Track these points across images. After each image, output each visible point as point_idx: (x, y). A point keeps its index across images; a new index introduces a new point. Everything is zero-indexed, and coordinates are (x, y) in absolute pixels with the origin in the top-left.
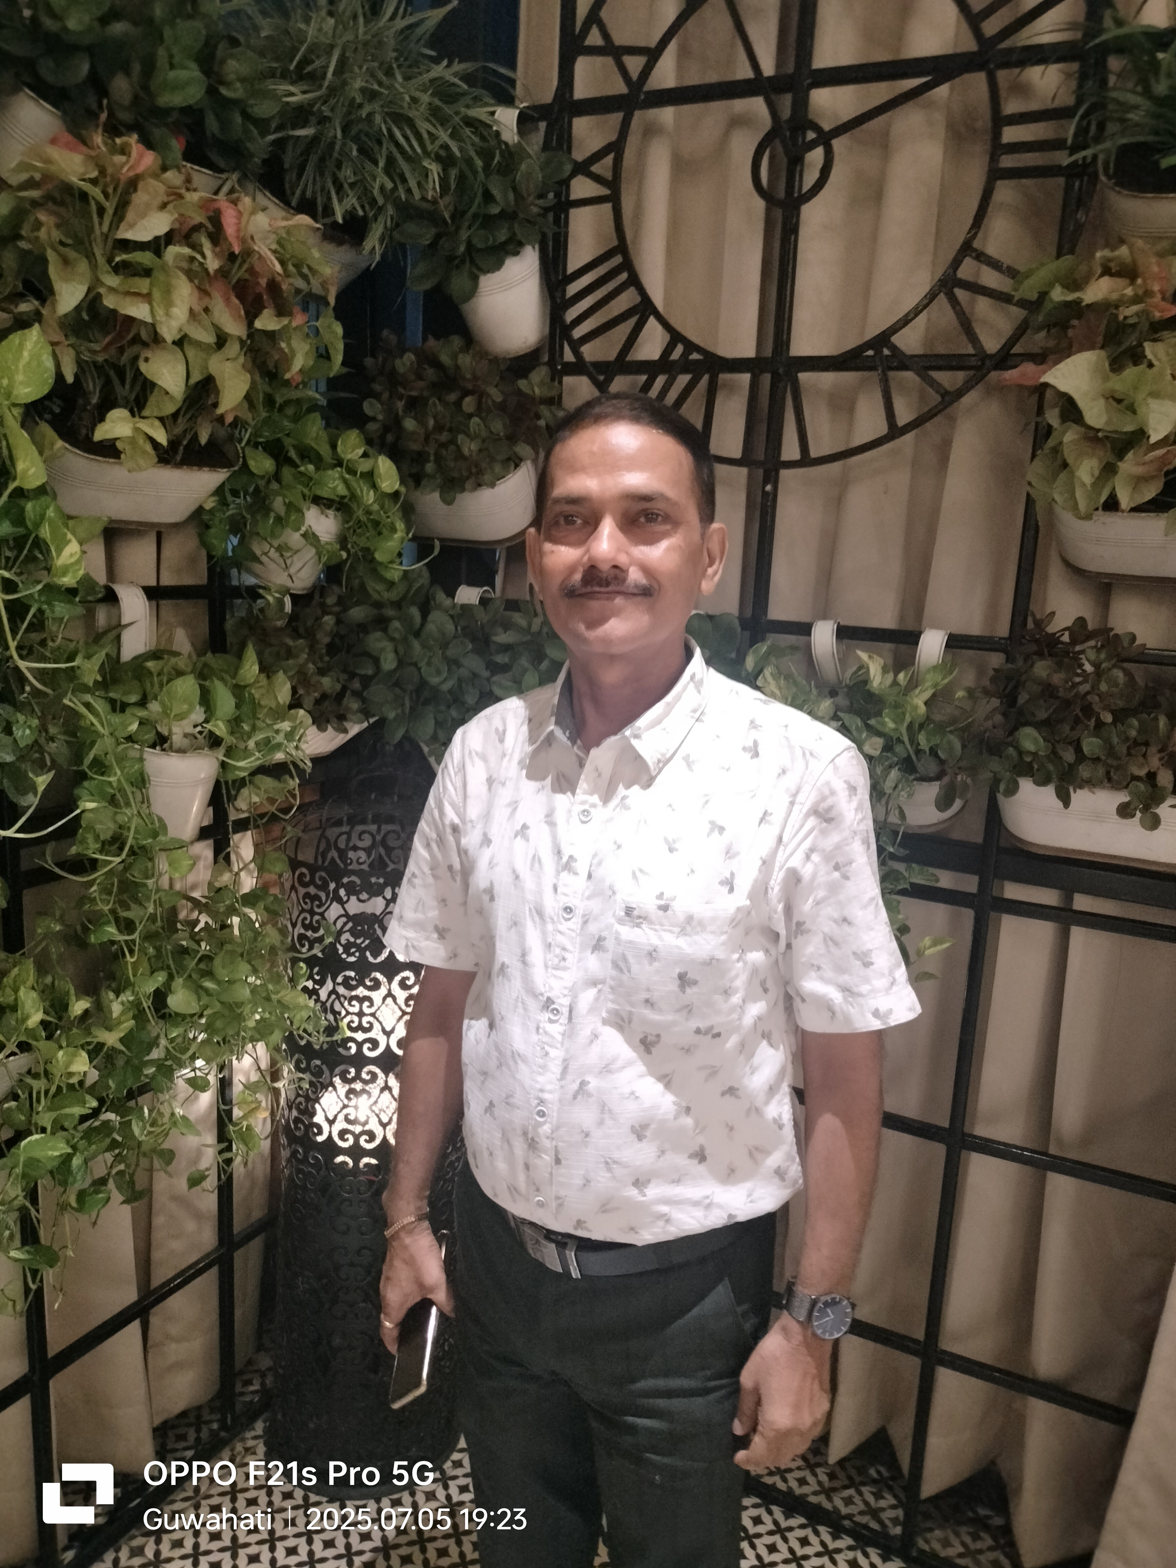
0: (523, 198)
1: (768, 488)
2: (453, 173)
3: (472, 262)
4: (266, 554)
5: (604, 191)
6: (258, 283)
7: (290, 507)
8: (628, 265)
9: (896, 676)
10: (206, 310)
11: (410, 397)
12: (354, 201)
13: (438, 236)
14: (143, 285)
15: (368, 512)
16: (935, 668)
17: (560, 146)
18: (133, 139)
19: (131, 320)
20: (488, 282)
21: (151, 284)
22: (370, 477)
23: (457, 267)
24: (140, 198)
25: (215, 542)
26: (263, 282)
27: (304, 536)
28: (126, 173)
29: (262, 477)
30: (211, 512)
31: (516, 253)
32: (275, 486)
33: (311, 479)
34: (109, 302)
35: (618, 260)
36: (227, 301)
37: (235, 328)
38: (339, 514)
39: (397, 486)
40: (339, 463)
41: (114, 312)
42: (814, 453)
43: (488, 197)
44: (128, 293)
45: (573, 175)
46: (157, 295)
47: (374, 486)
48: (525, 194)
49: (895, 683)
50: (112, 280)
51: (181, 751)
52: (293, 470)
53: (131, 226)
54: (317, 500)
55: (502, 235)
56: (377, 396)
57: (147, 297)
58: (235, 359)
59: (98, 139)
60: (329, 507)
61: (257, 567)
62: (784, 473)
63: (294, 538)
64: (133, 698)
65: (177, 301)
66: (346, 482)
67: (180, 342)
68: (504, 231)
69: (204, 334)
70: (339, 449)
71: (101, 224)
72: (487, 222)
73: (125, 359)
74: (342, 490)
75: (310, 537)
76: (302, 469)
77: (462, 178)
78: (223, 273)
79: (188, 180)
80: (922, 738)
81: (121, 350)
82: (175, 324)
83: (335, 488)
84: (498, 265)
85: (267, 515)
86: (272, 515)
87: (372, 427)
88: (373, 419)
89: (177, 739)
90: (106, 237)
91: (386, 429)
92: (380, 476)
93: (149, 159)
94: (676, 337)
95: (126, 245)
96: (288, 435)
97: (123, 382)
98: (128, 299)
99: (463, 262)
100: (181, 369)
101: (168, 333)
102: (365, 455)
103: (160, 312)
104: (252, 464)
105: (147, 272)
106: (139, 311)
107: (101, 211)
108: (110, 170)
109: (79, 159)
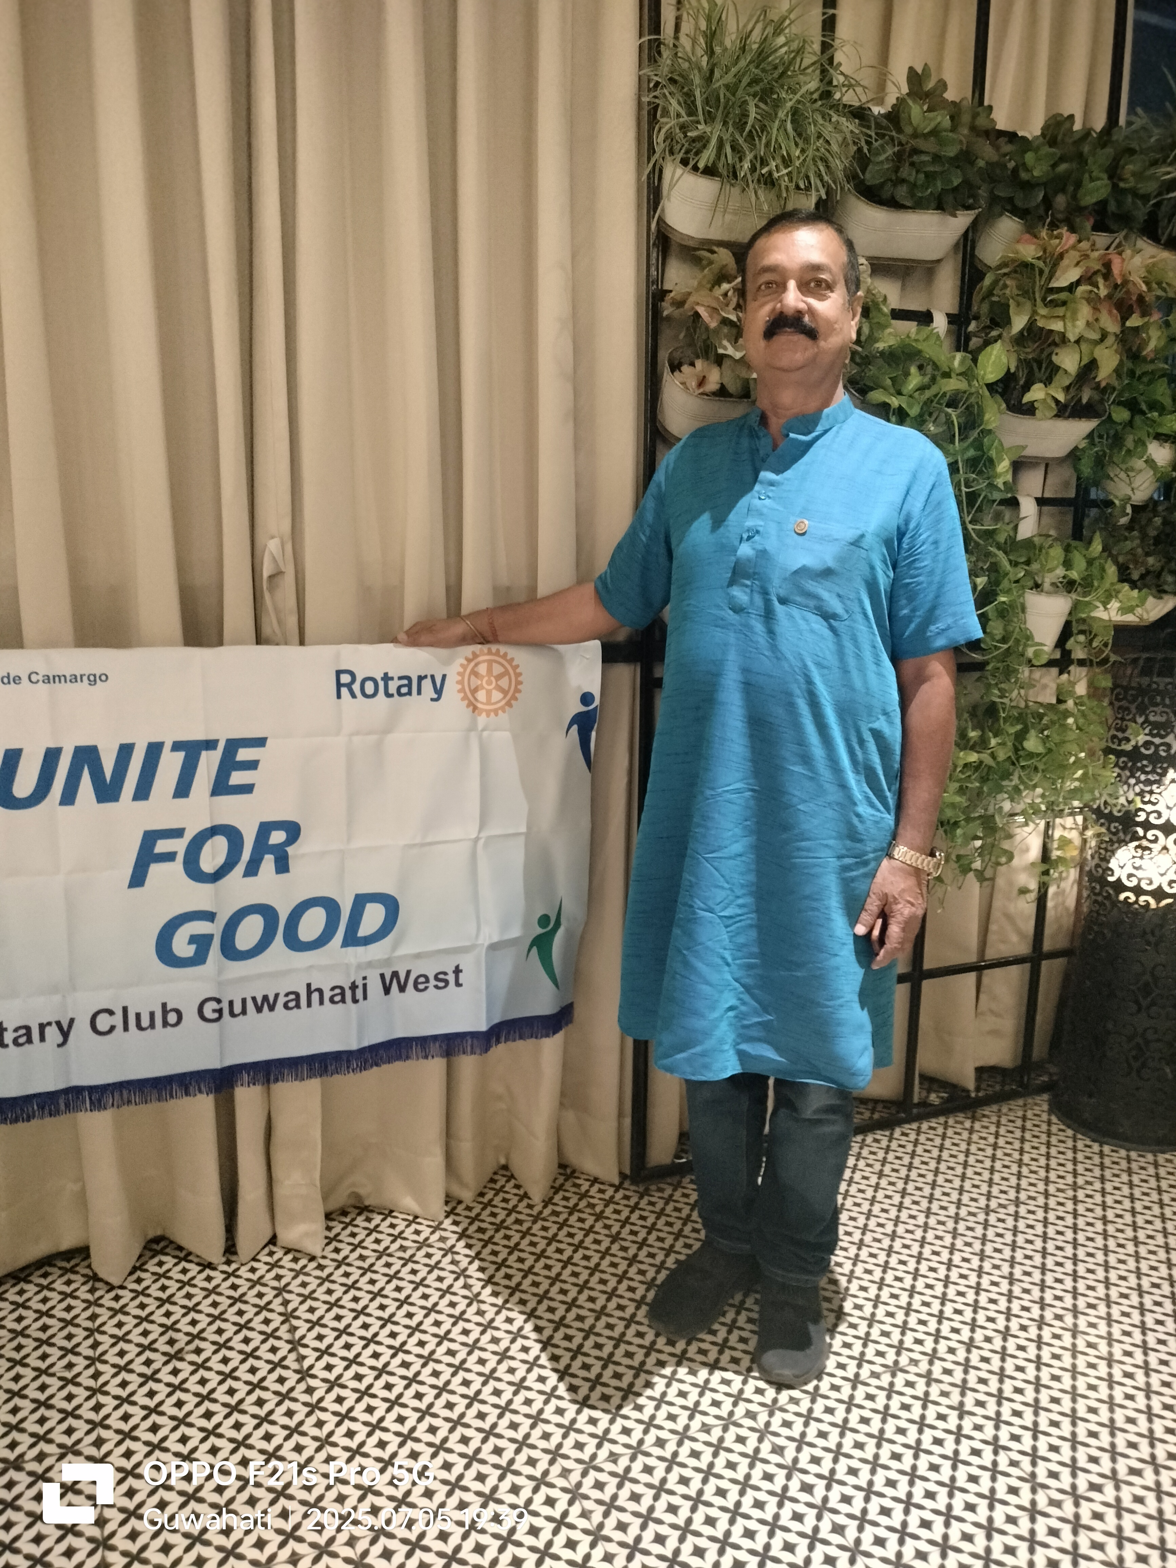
4: (1117, 475)
6: (1131, 299)
7: (1138, 442)
10: (1097, 320)
14: (1061, 311)
18: (1064, 230)
19: (1051, 331)
21: (1066, 310)
24: (1065, 262)
25: (1084, 470)
26: (1134, 298)
27: (1146, 462)
28: (1059, 250)
29: (1120, 424)
30: (1083, 450)
32: (1129, 429)
33: (1155, 422)
34: (1041, 323)
36: (1110, 312)
37: (1113, 328)
41: (1042, 329)
44: (1052, 317)
46: (1068, 314)
50: (1043, 311)
51: (1049, 593)
52: (1142, 417)
53: (1058, 279)
54: (1158, 436)
57: (1063, 318)
58: (1111, 347)
59: (1044, 234)
60: (1166, 441)
61: (1108, 485)
63: (1139, 463)
65: (1080, 317)
67: (1077, 342)
69: (1094, 334)
71: (1040, 281)
73: (1044, 356)
75: (1150, 462)
76: (1149, 415)
78: (1109, 297)
79: (1094, 244)
81: (1042, 351)
82: (1077, 331)
85: (1121, 450)
86: (1125, 449)
89: (1047, 586)
90: (1042, 287)
93: (1073, 238)
95: (1052, 290)
96: (1142, 394)
97: (1040, 369)
98: (1052, 320)
100: (1077, 357)
101: (1072, 336)
103: (1069, 324)
104: (1114, 415)
105: (1064, 303)
106: (1057, 326)
107: (1041, 272)
108: (1049, 250)
109: (1033, 247)
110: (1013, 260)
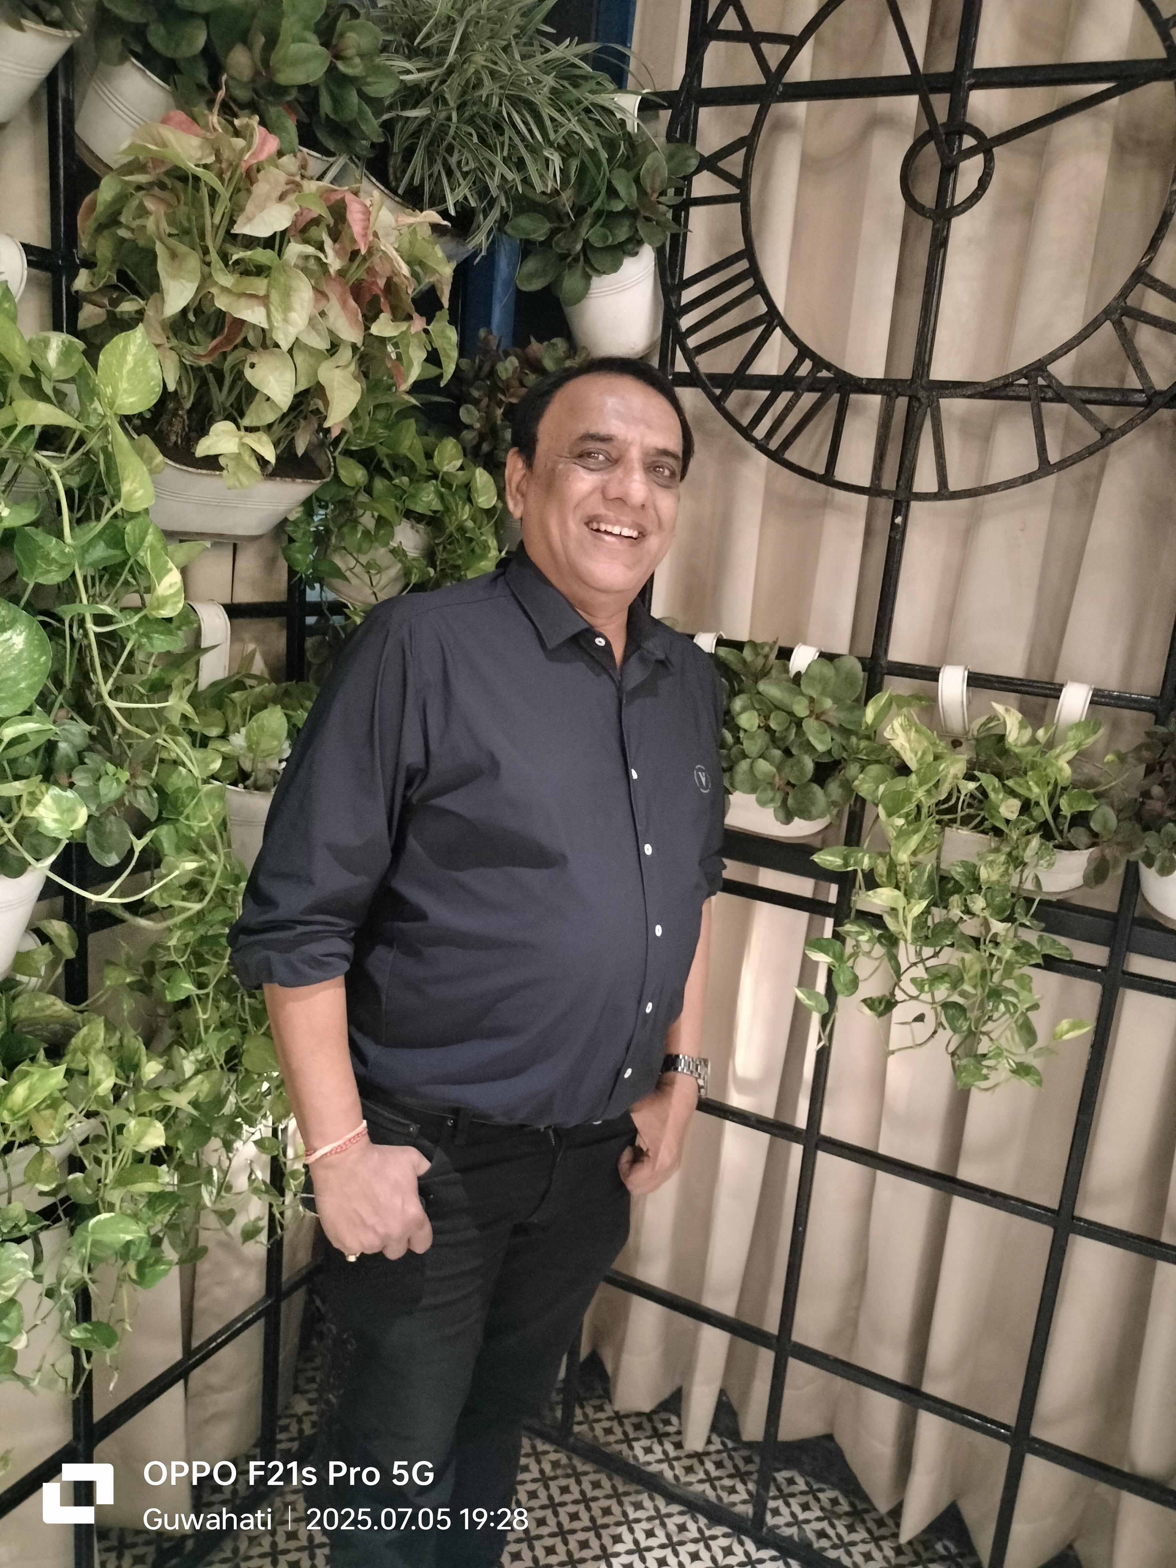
0: (646, 194)
1: (899, 520)
2: (574, 164)
3: (587, 261)
4: (351, 570)
5: (734, 190)
6: (375, 283)
7: (381, 521)
8: (754, 271)
9: (1035, 731)
10: (322, 314)
11: (511, 404)
12: (467, 191)
13: (554, 232)
14: (260, 285)
15: (461, 529)
16: (1078, 725)
17: (684, 138)
18: (254, 121)
19: (241, 323)
20: (601, 284)
21: (269, 285)
22: (468, 490)
23: (570, 266)
24: (261, 188)
25: (299, 556)
26: (381, 283)
27: (393, 551)
28: (247, 160)
29: (353, 488)
30: (295, 523)
31: (636, 254)
32: (363, 498)
33: (405, 492)
34: (222, 303)
35: (743, 265)
36: (344, 304)
37: (350, 334)
38: (429, 529)
39: (494, 501)
40: (434, 475)
41: (223, 314)
42: (953, 486)
43: (612, 193)
44: (244, 295)
45: (698, 171)
46: (275, 297)
47: (470, 500)
48: (649, 190)
49: (1034, 741)
50: (225, 279)
51: (265, 789)
52: (386, 482)
53: (250, 220)
54: (409, 514)
55: (623, 233)
56: (476, 402)
57: (265, 300)
58: (346, 366)
59: (214, 119)
60: (418, 522)
61: (337, 583)
62: (916, 506)
63: (380, 554)
64: (214, 732)
65: (297, 306)
66: (441, 497)
67: (291, 350)
68: (625, 229)
69: (318, 339)
70: (435, 461)
71: (212, 215)
72: (608, 218)
73: (228, 364)
74: (437, 505)
75: (398, 553)
76: (397, 481)
77: (582, 170)
78: (342, 273)
79: (304, 167)
80: (1064, 803)
81: (225, 354)
82: (292, 330)
83: (429, 503)
84: (615, 267)
85: (355, 528)
86: (360, 528)
87: (469, 436)
88: (469, 427)
89: (260, 776)
90: (217, 230)
91: (482, 437)
92: (477, 491)
93: (273, 144)
94: (804, 352)
95: (239, 240)
96: (381, 443)
98: (243, 301)
99: (576, 260)
100: (290, 376)
101: (284, 339)
102: (462, 468)
103: (277, 316)
104: (343, 474)
105: (260, 270)
106: (254, 315)
107: (215, 197)
108: (226, 154)
109: (195, 142)
110: (158, 161)
